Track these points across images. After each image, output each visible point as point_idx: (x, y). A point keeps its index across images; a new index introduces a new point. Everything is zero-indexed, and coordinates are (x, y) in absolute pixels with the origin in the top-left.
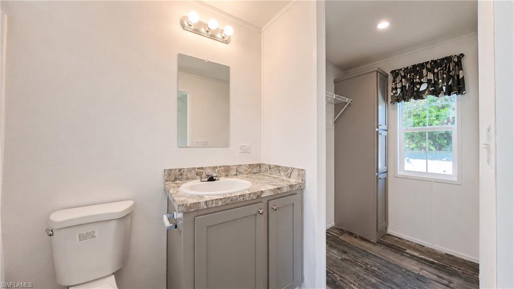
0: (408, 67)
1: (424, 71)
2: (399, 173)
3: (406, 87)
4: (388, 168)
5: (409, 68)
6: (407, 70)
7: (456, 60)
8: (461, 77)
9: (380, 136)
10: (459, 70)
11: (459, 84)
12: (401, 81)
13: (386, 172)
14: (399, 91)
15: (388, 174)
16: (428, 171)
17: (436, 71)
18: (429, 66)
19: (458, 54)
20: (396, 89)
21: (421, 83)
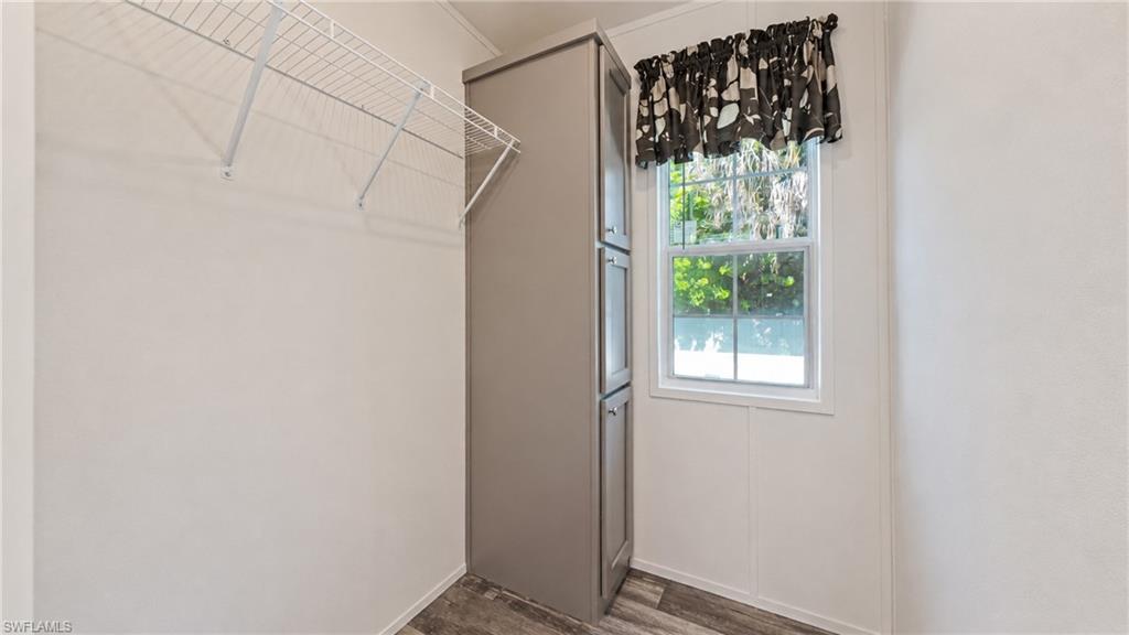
0: (685, 51)
1: (732, 65)
2: (664, 385)
3: (679, 115)
4: (631, 370)
5: (689, 54)
6: (682, 60)
7: (818, 33)
8: (830, 87)
9: (608, 266)
10: (827, 66)
11: (826, 108)
12: (666, 95)
13: (628, 385)
14: (660, 125)
15: (631, 391)
16: (741, 377)
17: (763, 65)
18: (744, 49)
19: (823, 15)
20: (652, 118)
21: (720, 104)
